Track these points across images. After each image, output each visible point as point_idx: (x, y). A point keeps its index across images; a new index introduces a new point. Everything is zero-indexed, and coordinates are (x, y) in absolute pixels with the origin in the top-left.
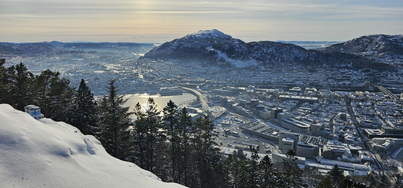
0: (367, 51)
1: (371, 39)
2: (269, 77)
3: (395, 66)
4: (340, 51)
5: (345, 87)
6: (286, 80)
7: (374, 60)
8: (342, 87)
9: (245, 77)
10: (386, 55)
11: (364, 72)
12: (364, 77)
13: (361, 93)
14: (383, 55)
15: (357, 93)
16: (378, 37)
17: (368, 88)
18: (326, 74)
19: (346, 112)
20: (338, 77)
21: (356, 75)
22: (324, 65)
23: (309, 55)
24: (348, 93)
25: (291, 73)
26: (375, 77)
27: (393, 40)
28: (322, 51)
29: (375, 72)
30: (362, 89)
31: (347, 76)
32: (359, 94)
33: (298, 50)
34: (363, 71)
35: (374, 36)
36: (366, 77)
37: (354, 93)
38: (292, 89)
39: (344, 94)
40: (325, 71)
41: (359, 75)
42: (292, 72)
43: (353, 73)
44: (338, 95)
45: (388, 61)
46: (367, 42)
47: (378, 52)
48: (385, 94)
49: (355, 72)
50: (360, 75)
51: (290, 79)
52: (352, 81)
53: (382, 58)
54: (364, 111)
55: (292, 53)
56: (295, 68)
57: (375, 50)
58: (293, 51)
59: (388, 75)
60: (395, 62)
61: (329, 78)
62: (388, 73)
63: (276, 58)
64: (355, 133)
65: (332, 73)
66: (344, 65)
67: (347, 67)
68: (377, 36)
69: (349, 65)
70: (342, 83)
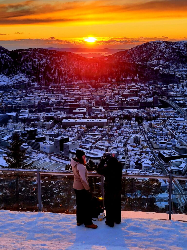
0: (152, 60)
1: (154, 46)
2: (45, 96)
3: (180, 76)
6: (67, 100)
7: (160, 70)
8: (131, 105)
9: (13, 98)
10: (170, 65)
12: (152, 91)
13: (151, 109)
14: (168, 65)
15: (147, 110)
17: (157, 103)
18: (112, 90)
19: (139, 134)
20: (125, 92)
22: (109, 79)
23: (91, 66)
24: (138, 110)
25: (72, 90)
26: (163, 90)
28: (104, 60)
29: (162, 85)
30: (152, 105)
31: (135, 90)
32: (149, 111)
33: (77, 60)
34: (150, 84)
37: (144, 110)
38: (76, 110)
39: (134, 112)
41: (146, 89)
42: (74, 89)
43: (140, 87)
46: (151, 50)
49: (142, 85)
50: (148, 88)
51: (71, 97)
52: (140, 97)
53: (167, 68)
56: (76, 83)
58: (72, 62)
59: (174, 88)
60: (180, 72)
61: (116, 94)
62: (175, 85)
63: (52, 71)
65: (119, 87)
66: (130, 78)
67: (133, 80)
68: (160, 43)
69: (135, 78)
70: (130, 99)
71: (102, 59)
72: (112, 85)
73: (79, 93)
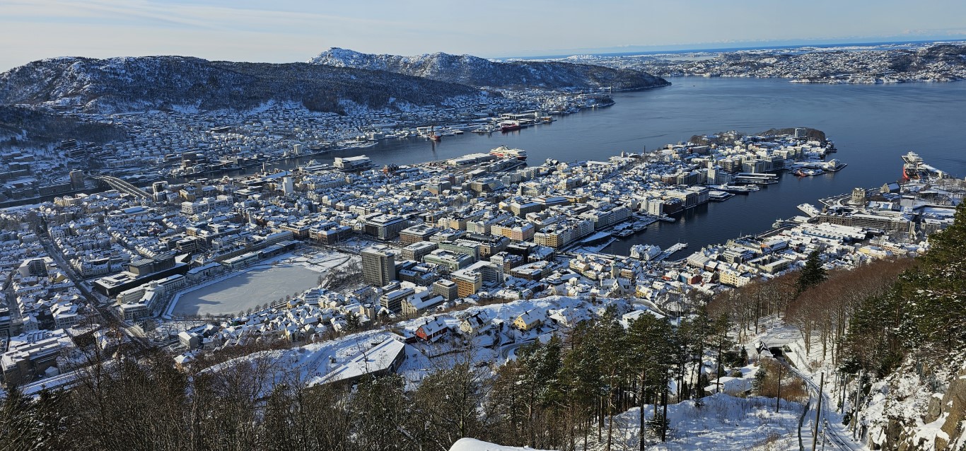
0: (56, 97)
1: (57, 68)
3: (126, 127)
5: (23, 195)
7: (78, 118)
8: (17, 196)
10: (102, 105)
11: (62, 150)
12: (66, 161)
13: (68, 199)
14: (96, 106)
15: (58, 201)
16: (72, 63)
17: (82, 185)
19: (43, 255)
21: (44, 159)
24: (36, 206)
26: (92, 158)
27: (108, 70)
29: (88, 146)
30: (69, 190)
31: (21, 164)
32: (63, 203)
34: (58, 148)
35: (62, 61)
36: (69, 159)
37: (50, 203)
39: (25, 210)
41: (52, 159)
43: (35, 156)
44: (8, 217)
45: (108, 116)
46: (50, 76)
47: (81, 99)
48: (121, 192)
49: (39, 151)
50: (55, 157)
52: (39, 176)
53: (96, 112)
54: (84, 241)
57: (72, 95)
59: (117, 150)
60: (125, 118)
62: (117, 146)
64: (75, 297)
66: (4, 139)
67: (14, 142)
68: (69, 62)
69: (19, 137)
70: (14, 185)
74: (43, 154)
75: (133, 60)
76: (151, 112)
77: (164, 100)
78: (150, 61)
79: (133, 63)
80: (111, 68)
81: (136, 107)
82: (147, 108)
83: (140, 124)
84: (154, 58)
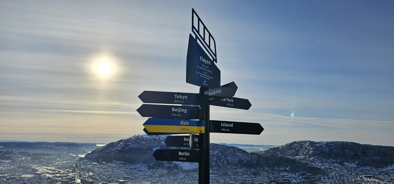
0: (300, 155)
1: (301, 144)
2: (216, 180)
3: (325, 170)
4: (277, 154)
6: (233, 183)
7: (307, 164)
9: (192, 180)
10: (316, 160)
11: (301, 176)
12: (302, 181)
14: (314, 160)
16: (306, 143)
18: (269, 178)
20: (279, 180)
21: (295, 178)
22: (266, 168)
23: (251, 158)
25: (237, 176)
26: (311, 181)
27: (319, 146)
28: (261, 154)
29: (310, 176)
31: (287, 179)
33: (241, 153)
35: (303, 142)
40: (267, 174)
41: (297, 179)
42: (238, 175)
43: (292, 176)
45: (318, 164)
46: (298, 147)
47: (309, 157)
49: (293, 175)
50: (298, 178)
51: (236, 182)
53: (313, 162)
55: (236, 156)
56: (240, 171)
57: (305, 155)
58: (237, 154)
59: (321, 179)
60: (325, 166)
62: (321, 177)
63: (222, 161)
65: (274, 176)
66: (283, 169)
67: (285, 171)
68: (305, 142)
69: (287, 169)
71: (260, 153)
72: (268, 174)
73: (242, 179)
74: (294, 176)
75: (329, 143)
76: (335, 164)
77: (341, 160)
78: (336, 144)
79: (329, 144)
80: (320, 145)
81: (329, 162)
82: (334, 163)
83: (330, 169)
84: (337, 142)
